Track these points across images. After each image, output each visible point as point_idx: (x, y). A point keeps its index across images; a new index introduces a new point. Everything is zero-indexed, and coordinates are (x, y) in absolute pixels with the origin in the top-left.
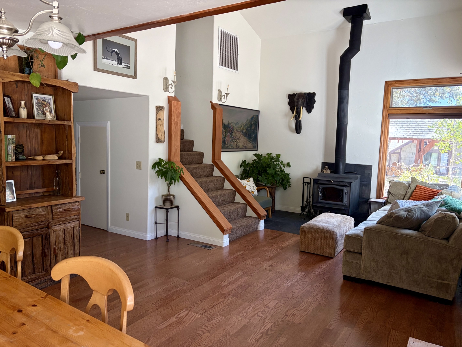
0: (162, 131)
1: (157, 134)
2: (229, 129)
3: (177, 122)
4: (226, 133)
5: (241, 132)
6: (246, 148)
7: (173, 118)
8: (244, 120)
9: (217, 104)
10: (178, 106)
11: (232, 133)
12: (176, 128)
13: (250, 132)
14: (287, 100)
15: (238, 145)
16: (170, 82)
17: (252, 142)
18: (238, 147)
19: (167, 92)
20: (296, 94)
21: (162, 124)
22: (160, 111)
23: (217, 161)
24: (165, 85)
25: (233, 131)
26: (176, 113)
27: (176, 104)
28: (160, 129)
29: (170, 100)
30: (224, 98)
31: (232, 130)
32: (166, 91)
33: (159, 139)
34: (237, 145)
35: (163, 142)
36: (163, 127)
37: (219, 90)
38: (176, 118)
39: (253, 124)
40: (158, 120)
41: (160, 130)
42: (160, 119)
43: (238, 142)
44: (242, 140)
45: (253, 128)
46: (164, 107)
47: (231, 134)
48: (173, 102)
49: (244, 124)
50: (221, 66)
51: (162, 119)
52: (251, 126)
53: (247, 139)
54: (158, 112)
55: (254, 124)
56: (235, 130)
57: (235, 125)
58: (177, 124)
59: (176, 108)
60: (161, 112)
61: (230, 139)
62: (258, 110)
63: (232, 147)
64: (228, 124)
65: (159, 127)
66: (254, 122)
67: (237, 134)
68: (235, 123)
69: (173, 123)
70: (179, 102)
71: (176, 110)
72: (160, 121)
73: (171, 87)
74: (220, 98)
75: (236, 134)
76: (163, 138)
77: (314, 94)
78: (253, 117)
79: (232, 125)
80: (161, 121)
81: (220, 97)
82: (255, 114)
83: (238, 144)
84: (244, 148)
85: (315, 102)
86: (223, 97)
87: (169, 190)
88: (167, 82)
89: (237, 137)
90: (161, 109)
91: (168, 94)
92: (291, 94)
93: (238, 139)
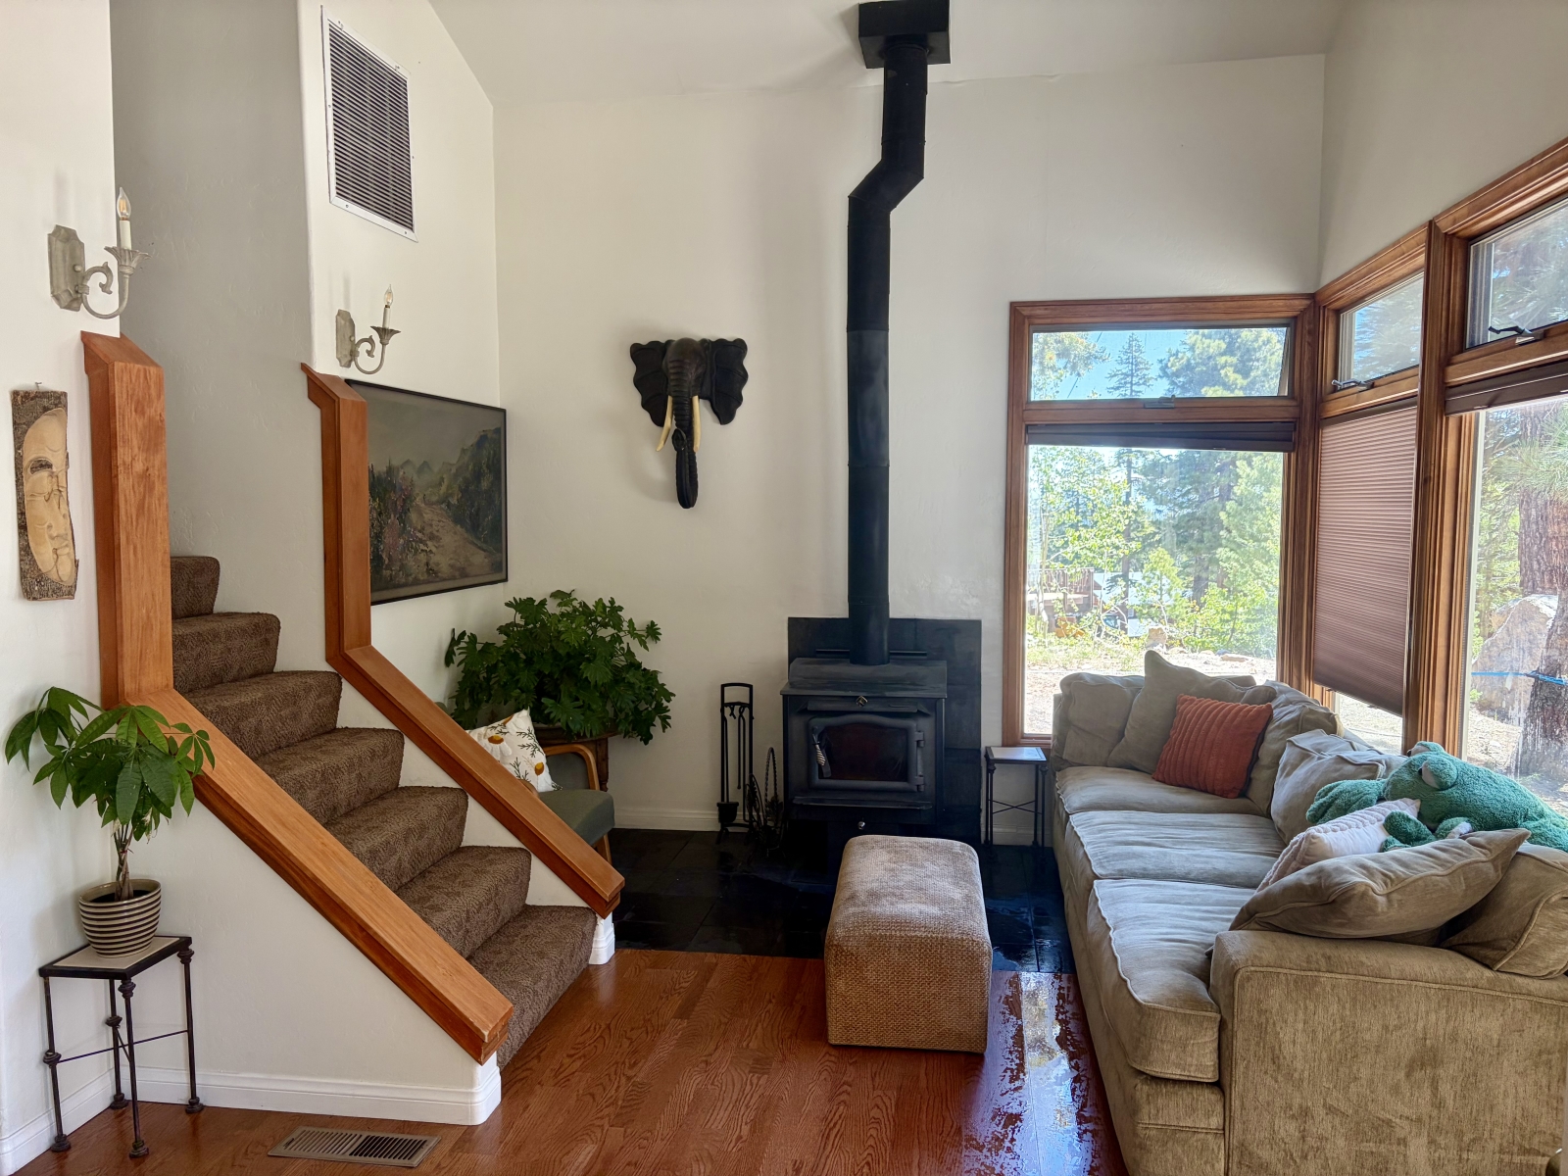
0: (62, 532)
1: (25, 551)
2: (392, 494)
3: (145, 476)
4: (380, 514)
5: (443, 506)
6: (464, 575)
7: (123, 454)
8: (448, 452)
9: (334, 379)
10: (149, 388)
11: (406, 511)
12: (141, 507)
13: (476, 504)
14: (630, 369)
15: (432, 565)
16: (95, 255)
17: (484, 546)
18: (431, 572)
19: (77, 309)
20: (669, 342)
21: (60, 492)
22: (44, 417)
23: (354, 654)
24: (61, 270)
25: (412, 501)
26: (140, 424)
27: (138, 377)
28: (49, 521)
29: (95, 355)
30: (370, 353)
31: (408, 499)
32: (68, 307)
33: (41, 578)
34: (427, 564)
35: (70, 593)
36: (63, 506)
37: (340, 313)
38: (141, 457)
39: (484, 467)
40: (34, 469)
41: (50, 527)
42: (42, 465)
43: (434, 550)
44: (449, 544)
45: (485, 484)
46: (65, 394)
47: (403, 517)
48: (118, 366)
49: (454, 471)
50: (342, 202)
51: (57, 461)
52: (478, 476)
53: (466, 535)
54: (29, 424)
55: (488, 467)
56: (418, 501)
57: (415, 478)
58: (150, 488)
59: (138, 402)
60: (45, 428)
61: (402, 541)
62: (498, 405)
63: (410, 579)
64: (390, 470)
65: (38, 509)
66: (489, 459)
67: (428, 516)
68: (418, 466)
69: (125, 483)
70: (153, 370)
71: (140, 410)
72: (44, 474)
73: (101, 286)
74: (347, 353)
75: (421, 515)
76: (65, 570)
77: (739, 348)
78: (483, 439)
79: (403, 478)
80: (52, 475)
81: (348, 347)
82: (490, 423)
83: (434, 559)
84: (457, 574)
85: (744, 377)
86: (367, 346)
87: (122, 862)
88: (73, 257)
89: (428, 530)
90: (46, 409)
91: (80, 322)
92: (644, 341)
93: (432, 537)
